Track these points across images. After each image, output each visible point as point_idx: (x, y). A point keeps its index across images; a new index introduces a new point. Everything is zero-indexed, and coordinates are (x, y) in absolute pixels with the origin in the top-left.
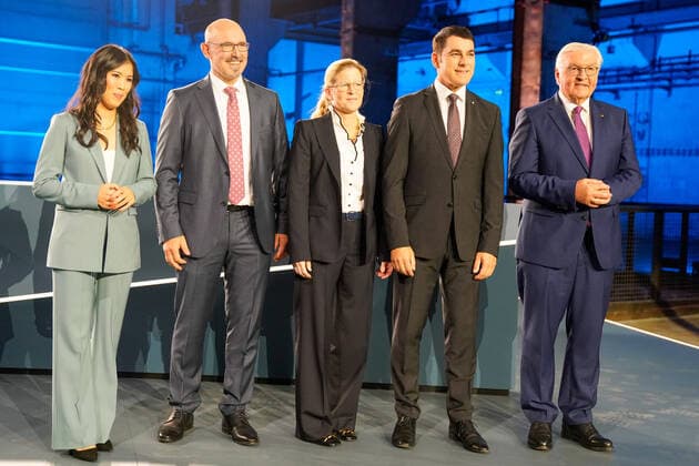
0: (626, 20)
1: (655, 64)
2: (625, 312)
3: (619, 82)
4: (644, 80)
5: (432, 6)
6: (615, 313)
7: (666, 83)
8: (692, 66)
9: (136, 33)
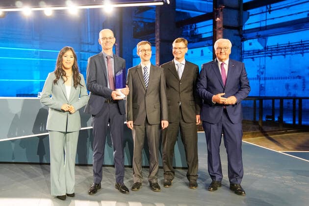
0: (255, 34)
1: (266, 48)
2: (249, 135)
3: (254, 55)
4: (262, 54)
6: (246, 136)
7: (270, 55)
8: (279, 48)
9: (90, 46)
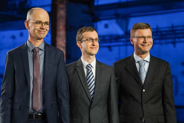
0: (112, 12)
4: (123, 42)
5: (17, 2)
